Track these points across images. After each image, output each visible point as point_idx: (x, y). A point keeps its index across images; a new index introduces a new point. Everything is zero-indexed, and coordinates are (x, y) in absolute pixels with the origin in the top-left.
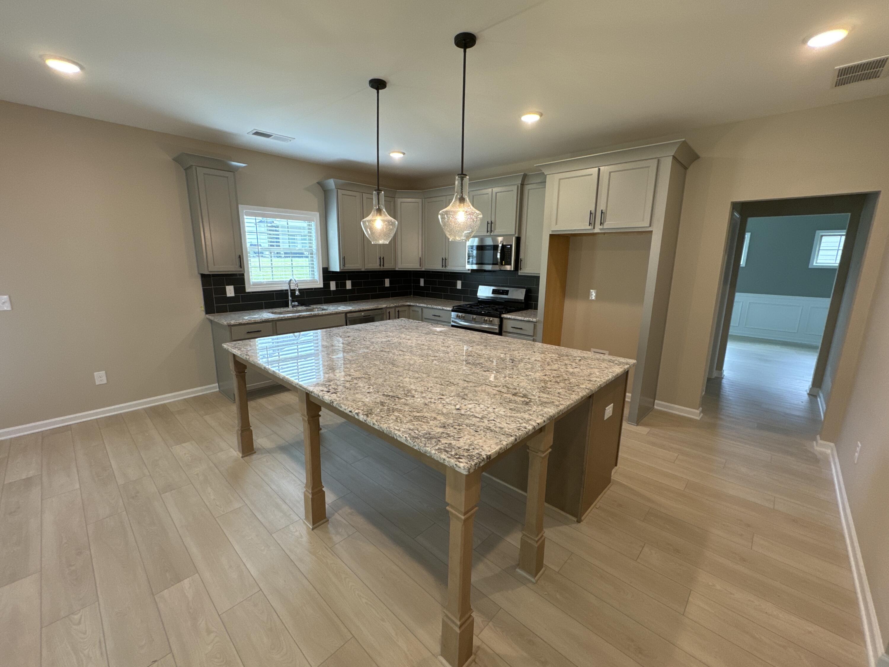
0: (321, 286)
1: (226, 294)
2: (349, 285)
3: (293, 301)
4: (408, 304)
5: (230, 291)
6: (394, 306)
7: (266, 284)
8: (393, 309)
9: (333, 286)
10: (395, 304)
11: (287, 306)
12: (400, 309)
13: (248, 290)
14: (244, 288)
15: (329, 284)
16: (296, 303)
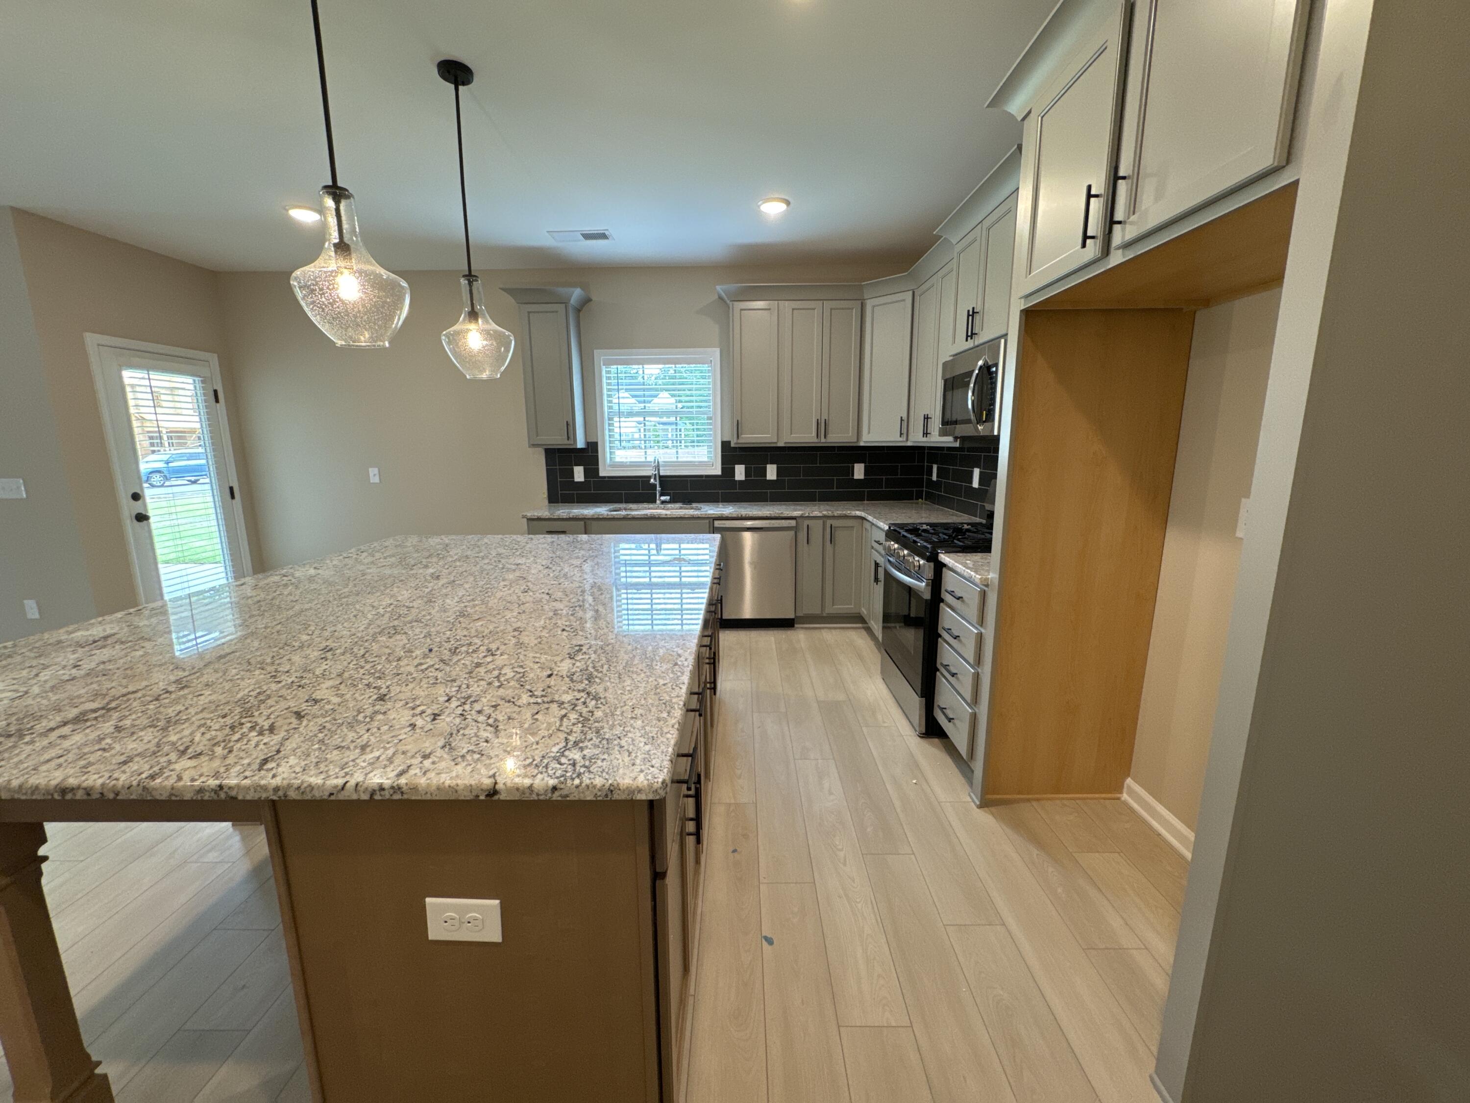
0: (718, 472)
1: (573, 477)
2: (771, 472)
3: (662, 495)
4: (858, 513)
5: (579, 473)
6: (820, 515)
7: (630, 466)
8: (821, 522)
9: (740, 472)
10: (825, 513)
11: (654, 501)
12: (835, 523)
13: (602, 473)
14: (598, 470)
15: (734, 469)
16: (668, 498)
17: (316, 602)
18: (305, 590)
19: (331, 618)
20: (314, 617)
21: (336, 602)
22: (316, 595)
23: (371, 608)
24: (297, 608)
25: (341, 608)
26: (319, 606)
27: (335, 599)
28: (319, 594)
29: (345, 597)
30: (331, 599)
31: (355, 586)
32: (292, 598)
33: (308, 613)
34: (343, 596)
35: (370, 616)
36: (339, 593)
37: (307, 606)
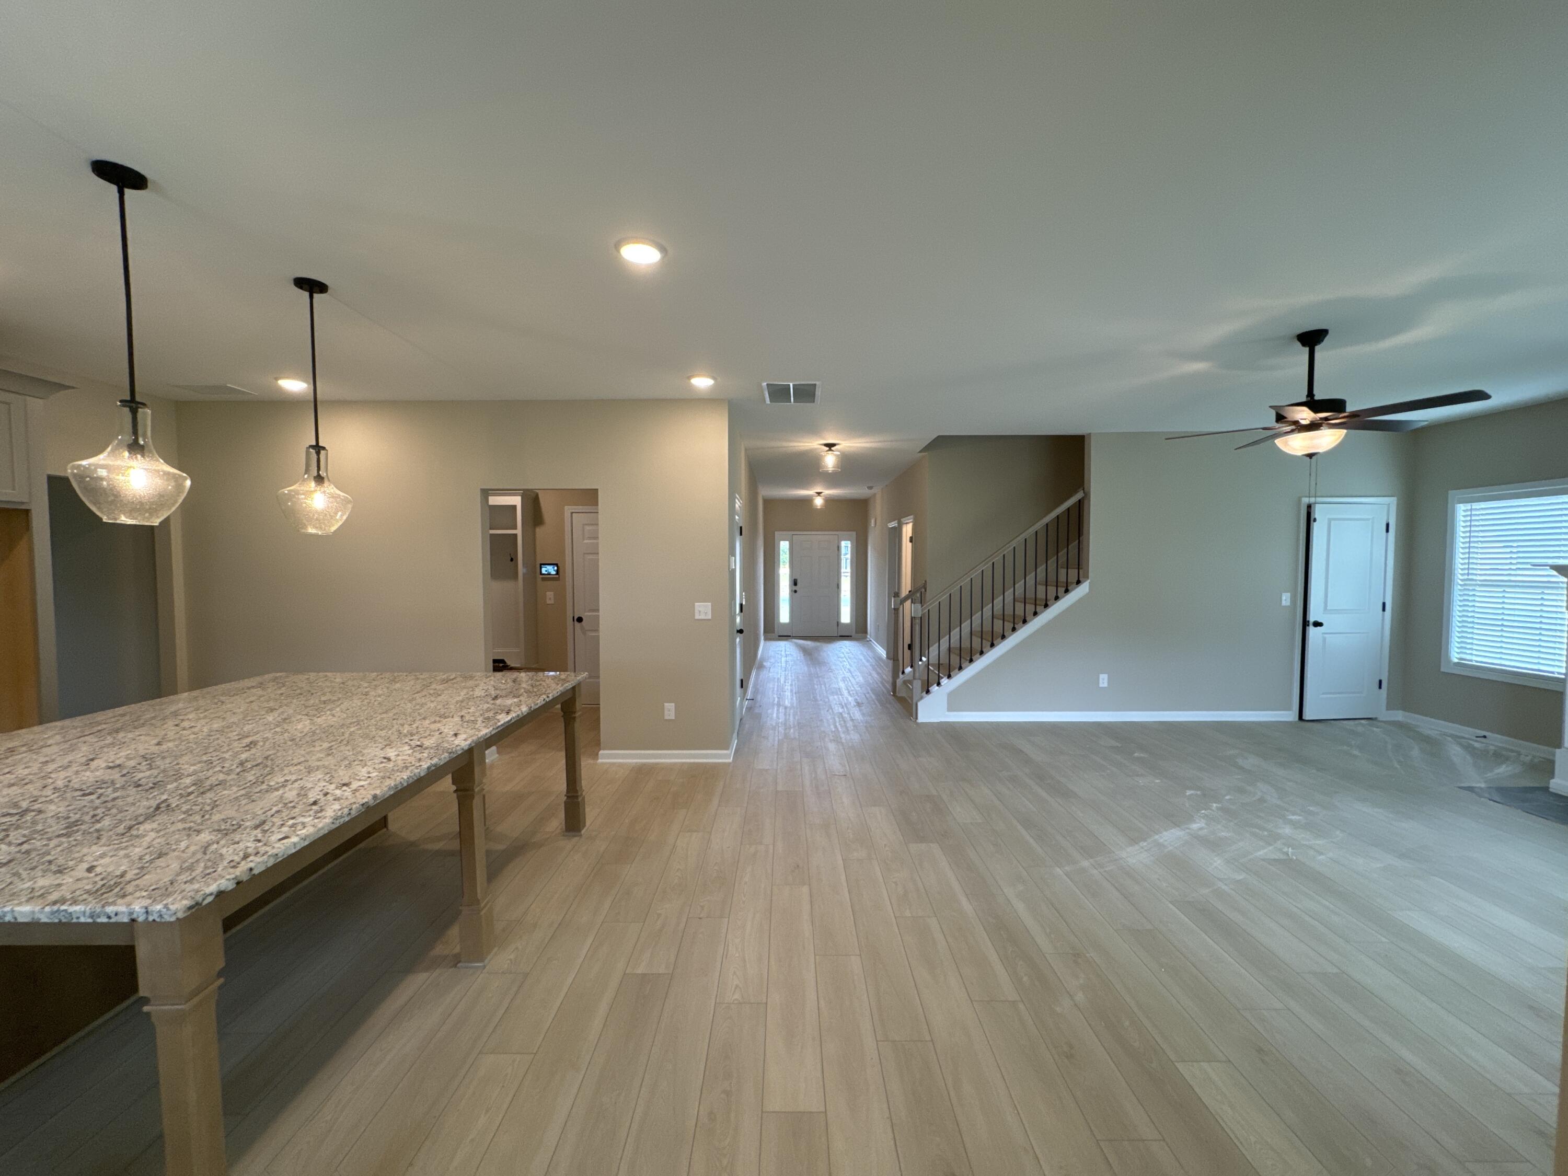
17: (378, 719)
18: (390, 729)
19: (364, 708)
20: (377, 708)
21: (362, 718)
22: (379, 724)
23: (335, 714)
24: (391, 715)
25: (358, 714)
26: (375, 716)
27: (363, 721)
28: (376, 725)
29: (354, 722)
30: (366, 721)
31: (343, 734)
32: (400, 722)
33: (380, 711)
34: (356, 724)
35: (338, 709)
36: (359, 727)
37: (384, 716)
